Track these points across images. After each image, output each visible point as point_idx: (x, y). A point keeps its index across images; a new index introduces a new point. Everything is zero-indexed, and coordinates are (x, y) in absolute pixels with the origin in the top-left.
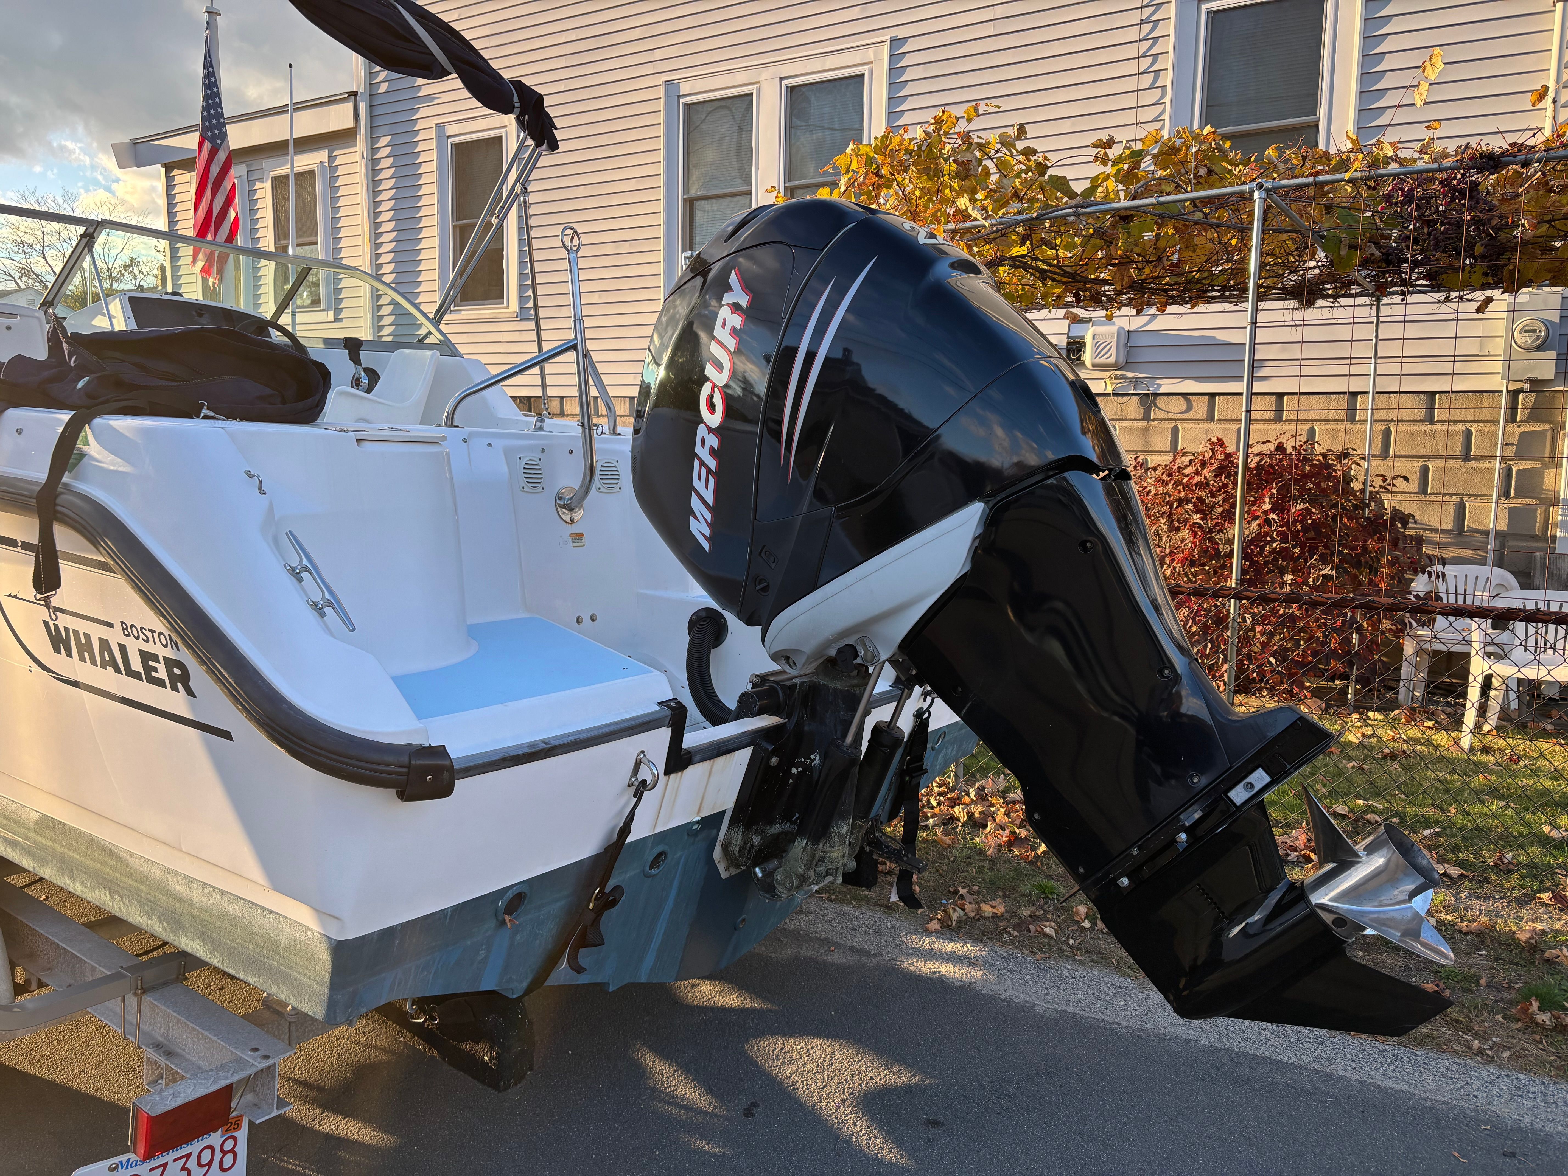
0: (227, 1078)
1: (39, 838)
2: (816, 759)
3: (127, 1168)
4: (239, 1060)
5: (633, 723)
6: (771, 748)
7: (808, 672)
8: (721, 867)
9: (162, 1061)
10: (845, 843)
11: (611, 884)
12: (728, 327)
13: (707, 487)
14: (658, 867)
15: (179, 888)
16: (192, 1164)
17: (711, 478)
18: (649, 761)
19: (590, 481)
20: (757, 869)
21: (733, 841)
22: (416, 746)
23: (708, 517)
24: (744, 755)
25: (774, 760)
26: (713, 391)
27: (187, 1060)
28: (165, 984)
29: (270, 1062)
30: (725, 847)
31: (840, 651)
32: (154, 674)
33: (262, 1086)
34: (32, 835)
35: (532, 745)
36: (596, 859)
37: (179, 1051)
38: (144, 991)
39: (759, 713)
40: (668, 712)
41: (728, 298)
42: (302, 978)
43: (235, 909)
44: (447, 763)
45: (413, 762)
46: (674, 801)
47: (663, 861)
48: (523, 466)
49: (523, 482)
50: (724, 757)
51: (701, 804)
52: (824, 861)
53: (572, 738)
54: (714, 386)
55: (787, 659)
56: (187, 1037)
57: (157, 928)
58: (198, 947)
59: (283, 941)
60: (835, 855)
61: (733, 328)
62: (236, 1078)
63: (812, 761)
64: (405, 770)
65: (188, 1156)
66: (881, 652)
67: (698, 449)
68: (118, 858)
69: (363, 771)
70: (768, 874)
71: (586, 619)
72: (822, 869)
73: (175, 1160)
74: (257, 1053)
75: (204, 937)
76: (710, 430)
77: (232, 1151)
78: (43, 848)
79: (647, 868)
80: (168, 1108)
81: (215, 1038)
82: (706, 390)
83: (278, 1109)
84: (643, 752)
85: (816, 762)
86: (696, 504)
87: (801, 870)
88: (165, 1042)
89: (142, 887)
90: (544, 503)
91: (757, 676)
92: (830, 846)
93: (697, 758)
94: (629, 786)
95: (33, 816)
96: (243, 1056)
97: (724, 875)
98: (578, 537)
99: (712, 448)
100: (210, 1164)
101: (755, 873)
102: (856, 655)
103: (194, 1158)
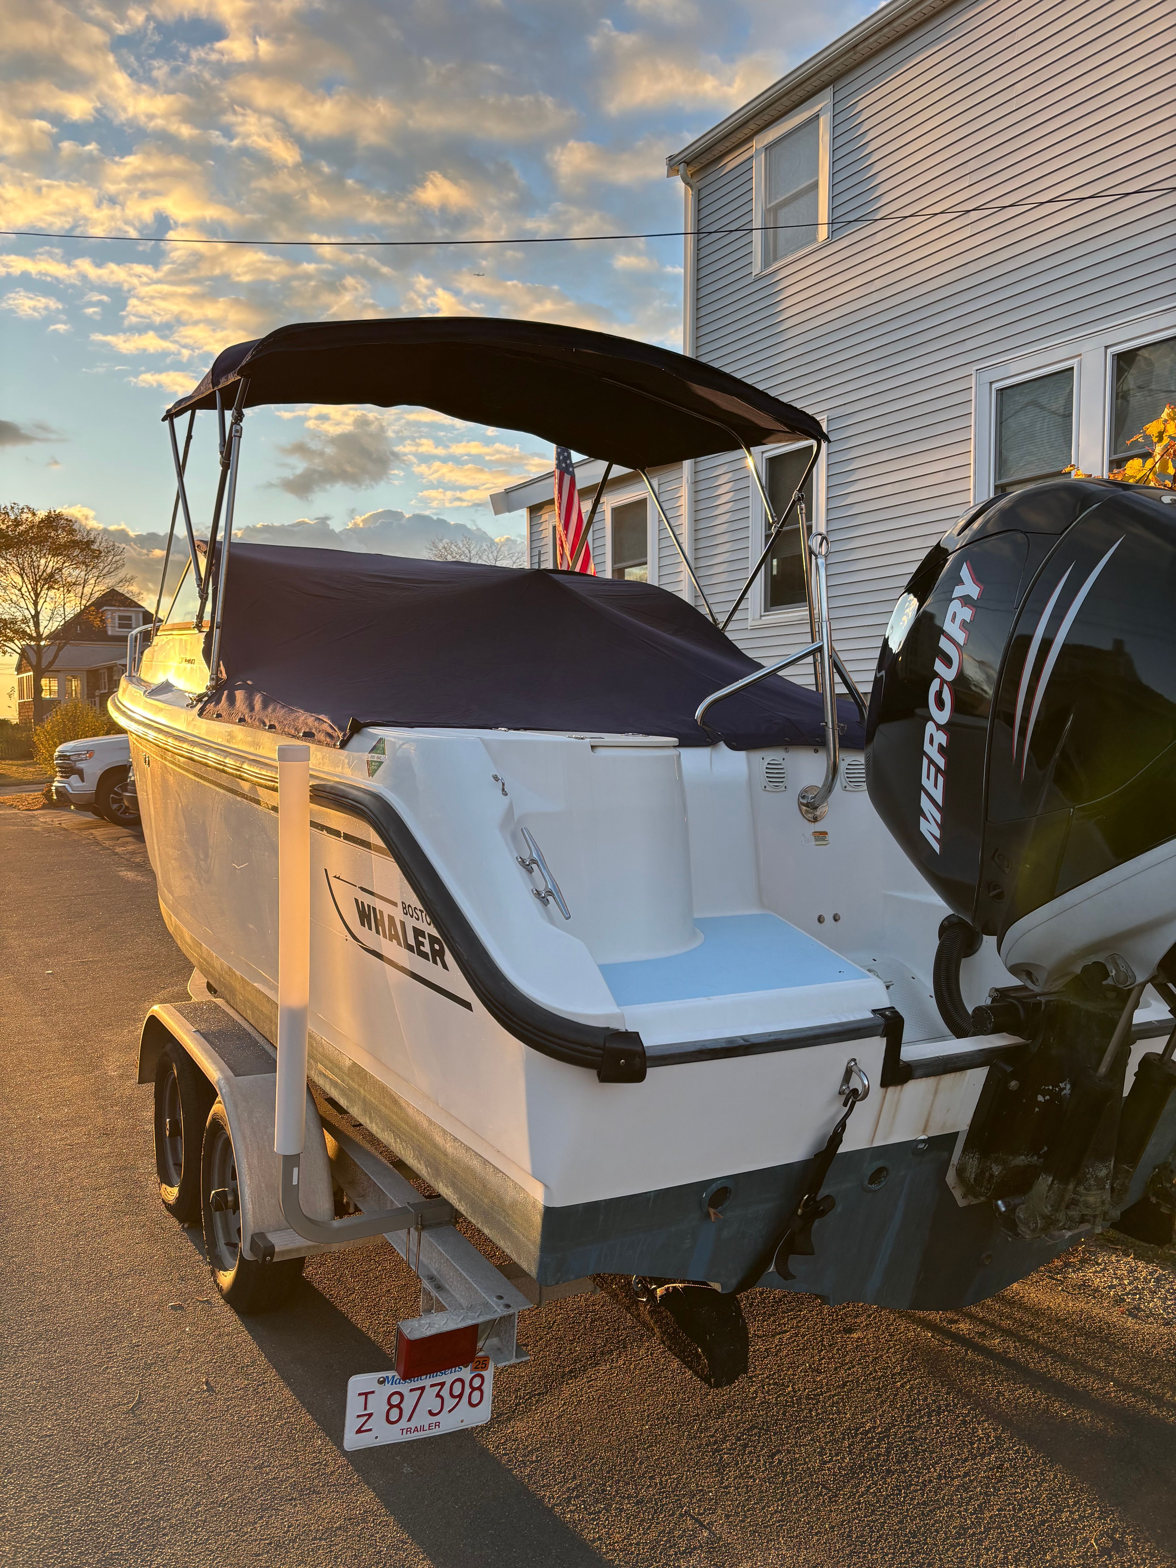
0: (473, 1319)
1: (351, 1082)
2: (1066, 1088)
3: (392, 1384)
4: (486, 1304)
5: (839, 1028)
6: (1009, 1069)
7: (1056, 989)
8: (957, 1194)
9: (434, 1293)
10: (1104, 1188)
11: (823, 1192)
12: (958, 621)
13: (936, 786)
14: (880, 1182)
15: (439, 1139)
16: (445, 1392)
17: (940, 777)
18: (860, 1071)
19: (833, 779)
20: (1000, 1202)
21: (969, 1167)
22: (613, 1030)
23: (938, 817)
24: (978, 1077)
25: (1014, 1084)
26: (941, 687)
27: (452, 1296)
28: (440, 1224)
29: (511, 1311)
30: (960, 1172)
31: (1085, 969)
32: (422, 948)
33: (505, 1332)
34: (346, 1078)
35: (730, 1040)
36: (804, 1165)
37: (447, 1287)
38: (424, 1227)
39: (993, 1032)
40: (881, 1020)
41: (958, 591)
42: (521, 1237)
43: (475, 1164)
44: (639, 1049)
45: (607, 1045)
46: (894, 1116)
47: (885, 1177)
48: (765, 765)
49: (764, 781)
50: (953, 1075)
51: (927, 1121)
52: (1077, 1205)
53: (772, 1038)
54: (943, 681)
55: (1029, 975)
56: (453, 1275)
57: (423, 1172)
58: (450, 1194)
59: (508, 1199)
60: (1091, 1199)
61: (964, 621)
62: (480, 1320)
63: (1062, 1089)
64: (601, 1052)
65: (442, 1384)
66: (1137, 974)
67: (927, 748)
68: (401, 1108)
69: (561, 1049)
70: (1011, 1209)
71: (829, 918)
72: (1074, 1213)
73: (432, 1386)
74: (501, 1301)
75: (453, 1186)
76: (939, 727)
77: (479, 1388)
78: (351, 1089)
79: (866, 1182)
80: (423, 1336)
81: (470, 1280)
82: (935, 685)
83: (516, 1357)
84: (854, 1060)
85: (1067, 1091)
86: (925, 804)
87: (1047, 1210)
88: (438, 1276)
89: (415, 1134)
90: (789, 801)
91: (997, 990)
92: (1085, 1189)
93: (918, 1072)
94: (840, 1093)
95: (348, 1063)
96: (490, 1302)
97: (961, 1203)
98: (821, 836)
99: (940, 745)
100: (460, 1396)
101: (997, 1206)
102: (1107, 975)
103: (447, 1387)
